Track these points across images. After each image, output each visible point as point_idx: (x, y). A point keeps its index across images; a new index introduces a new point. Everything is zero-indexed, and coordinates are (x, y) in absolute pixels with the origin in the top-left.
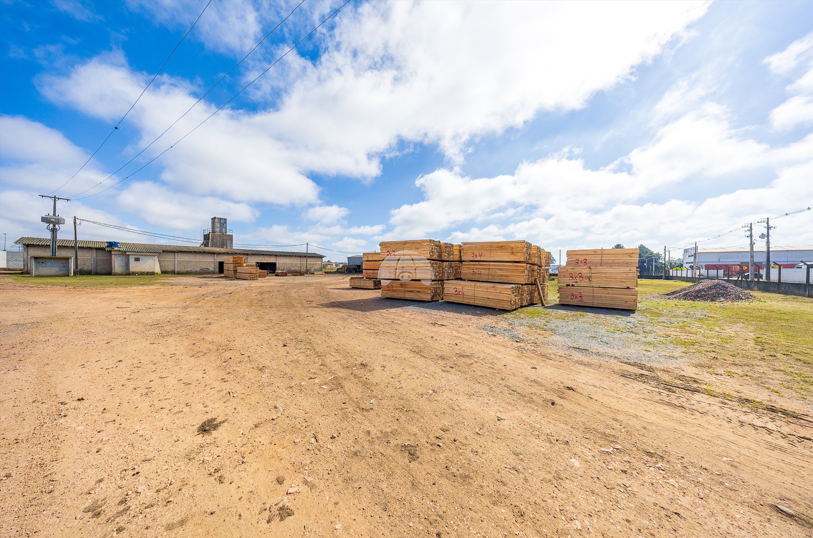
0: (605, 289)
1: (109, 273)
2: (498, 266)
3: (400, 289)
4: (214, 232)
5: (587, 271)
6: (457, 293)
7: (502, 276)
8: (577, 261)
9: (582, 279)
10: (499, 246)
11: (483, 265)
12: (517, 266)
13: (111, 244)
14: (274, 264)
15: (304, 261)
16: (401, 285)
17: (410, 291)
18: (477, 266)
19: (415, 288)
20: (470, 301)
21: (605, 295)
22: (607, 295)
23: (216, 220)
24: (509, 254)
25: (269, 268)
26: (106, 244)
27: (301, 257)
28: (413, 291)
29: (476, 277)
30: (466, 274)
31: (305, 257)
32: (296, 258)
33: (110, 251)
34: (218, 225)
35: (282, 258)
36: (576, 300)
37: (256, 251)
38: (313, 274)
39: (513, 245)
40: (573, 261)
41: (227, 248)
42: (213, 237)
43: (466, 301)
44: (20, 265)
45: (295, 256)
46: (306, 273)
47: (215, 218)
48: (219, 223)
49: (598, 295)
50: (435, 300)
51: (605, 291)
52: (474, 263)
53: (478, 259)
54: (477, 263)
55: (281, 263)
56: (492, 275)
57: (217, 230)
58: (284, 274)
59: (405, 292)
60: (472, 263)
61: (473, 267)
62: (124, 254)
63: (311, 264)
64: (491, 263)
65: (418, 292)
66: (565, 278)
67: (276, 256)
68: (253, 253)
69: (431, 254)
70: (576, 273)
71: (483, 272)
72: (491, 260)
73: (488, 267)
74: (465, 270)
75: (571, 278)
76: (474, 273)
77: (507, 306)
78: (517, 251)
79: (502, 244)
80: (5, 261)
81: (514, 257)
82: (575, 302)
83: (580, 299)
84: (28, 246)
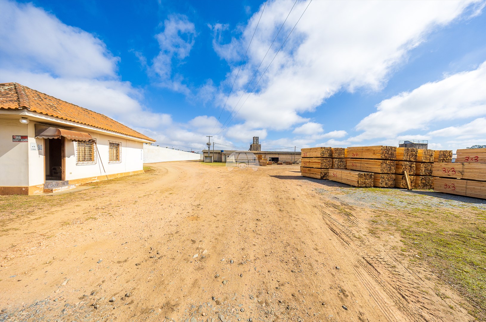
0: (479, 182)
1: (221, 162)
2: (366, 161)
3: (308, 172)
4: (254, 144)
5: (460, 167)
6: (334, 176)
7: (367, 167)
8: (467, 158)
9: (454, 173)
10: (367, 149)
11: (358, 161)
12: (376, 162)
13: (222, 151)
14: (278, 158)
15: (293, 156)
16: (309, 170)
17: (312, 173)
18: (355, 161)
19: (314, 172)
20: (339, 180)
21: (480, 188)
22: (481, 188)
23: (255, 138)
24: (372, 154)
25: (275, 160)
26: (221, 151)
27: (291, 154)
28: (313, 173)
29: (354, 168)
30: (349, 166)
31: (294, 154)
32: (289, 155)
33: (221, 154)
34: (255, 140)
35: (281, 155)
36: (449, 189)
37: (270, 152)
38: (298, 164)
39: (374, 149)
40: (463, 158)
41: (258, 151)
42: (253, 146)
43: (338, 180)
44: (202, 159)
45: (288, 154)
46: (294, 163)
47: (254, 137)
48: (256, 139)
49: (471, 186)
50: (324, 178)
51: (479, 184)
52: (353, 159)
53: (355, 157)
54: (355, 159)
55: (281, 158)
56: (362, 167)
57: (255, 142)
58: (281, 164)
59: (310, 173)
60: (352, 159)
61: (352, 161)
62: (225, 154)
63: (297, 158)
64: (362, 160)
65: (316, 174)
66: (438, 172)
67: (279, 154)
68: (268, 153)
69: (322, 155)
70: (449, 168)
71: (358, 164)
72: (362, 158)
73: (360, 162)
74: (349, 164)
75: (444, 172)
76: (353, 166)
77: (356, 184)
78: (377, 152)
79: (368, 148)
80: (200, 157)
81: (375, 156)
82: (448, 191)
83: (453, 188)
84: (204, 153)
